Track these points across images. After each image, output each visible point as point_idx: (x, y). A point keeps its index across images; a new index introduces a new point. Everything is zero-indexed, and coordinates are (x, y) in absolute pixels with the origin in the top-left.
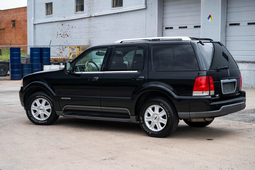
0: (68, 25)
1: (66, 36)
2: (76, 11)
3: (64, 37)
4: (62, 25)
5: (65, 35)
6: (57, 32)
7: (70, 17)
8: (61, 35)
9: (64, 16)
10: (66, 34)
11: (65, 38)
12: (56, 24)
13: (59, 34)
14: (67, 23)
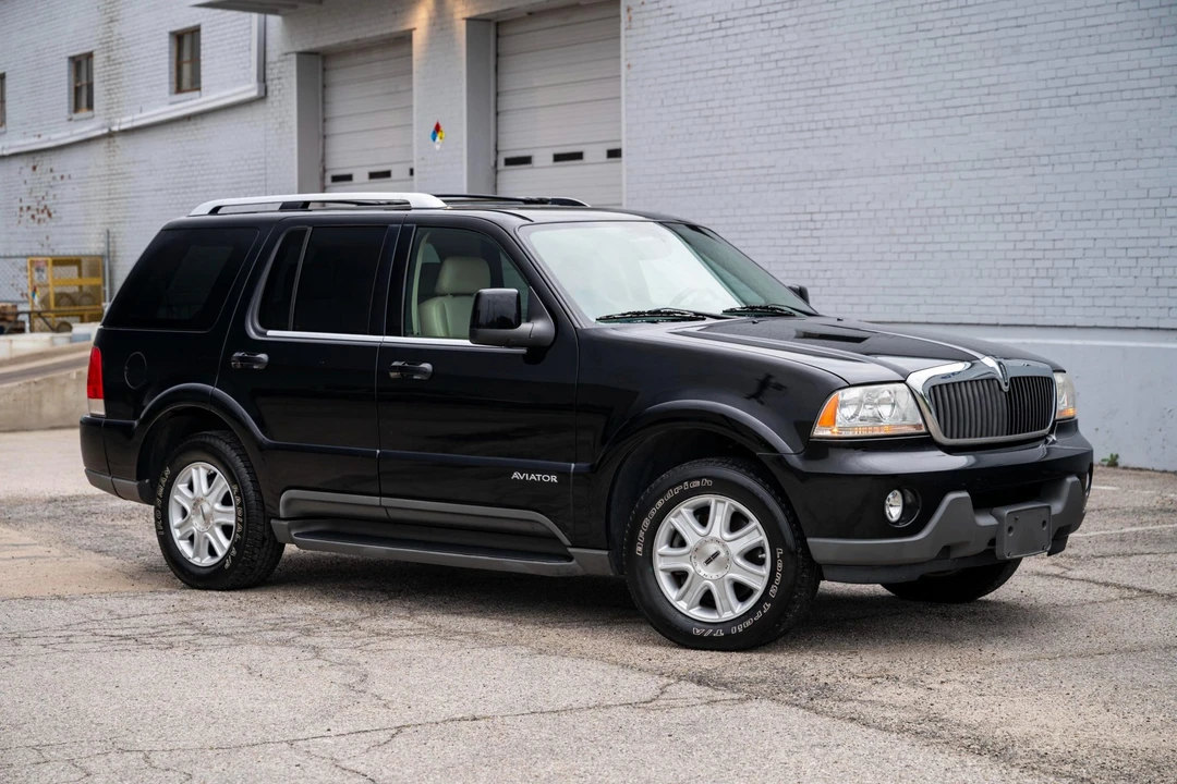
0: (51, 171)
1: (45, 215)
2: (73, 109)
3: (39, 220)
4: (34, 168)
5: (43, 211)
6: (21, 200)
7: (54, 136)
8: (31, 213)
9: (38, 133)
10: (45, 207)
11: (43, 225)
12: (16, 164)
13: (25, 209)
14: (46, 163)
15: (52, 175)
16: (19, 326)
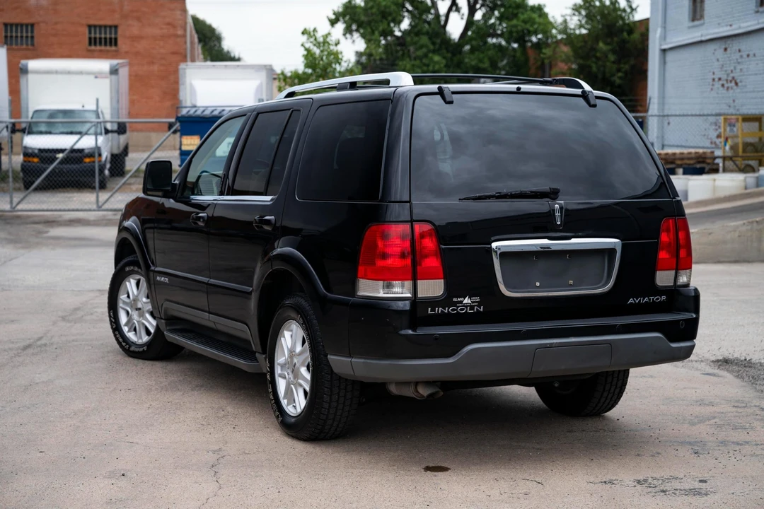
0: (740, 51)
1: (733, 84)
2: (759, 4)
3: (728, 88)
4: (726, 49)
5: (731, 81)
6: (714, 73)
7: (742, 25)
8: (721, 82)
9: (730, 23)
10: (733, 78)
11: (731, 91)
12: (711, 47)
13: (716, 80)
14: (735, 45)
15: (740, 54)
16: (715, 167)
